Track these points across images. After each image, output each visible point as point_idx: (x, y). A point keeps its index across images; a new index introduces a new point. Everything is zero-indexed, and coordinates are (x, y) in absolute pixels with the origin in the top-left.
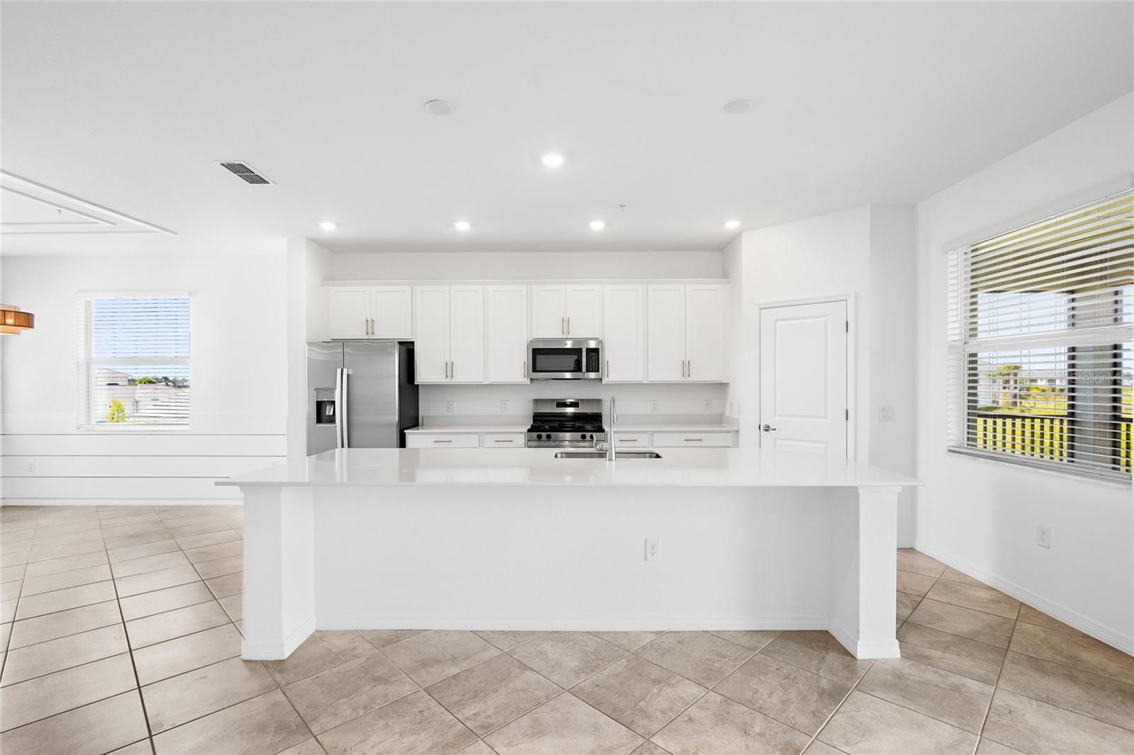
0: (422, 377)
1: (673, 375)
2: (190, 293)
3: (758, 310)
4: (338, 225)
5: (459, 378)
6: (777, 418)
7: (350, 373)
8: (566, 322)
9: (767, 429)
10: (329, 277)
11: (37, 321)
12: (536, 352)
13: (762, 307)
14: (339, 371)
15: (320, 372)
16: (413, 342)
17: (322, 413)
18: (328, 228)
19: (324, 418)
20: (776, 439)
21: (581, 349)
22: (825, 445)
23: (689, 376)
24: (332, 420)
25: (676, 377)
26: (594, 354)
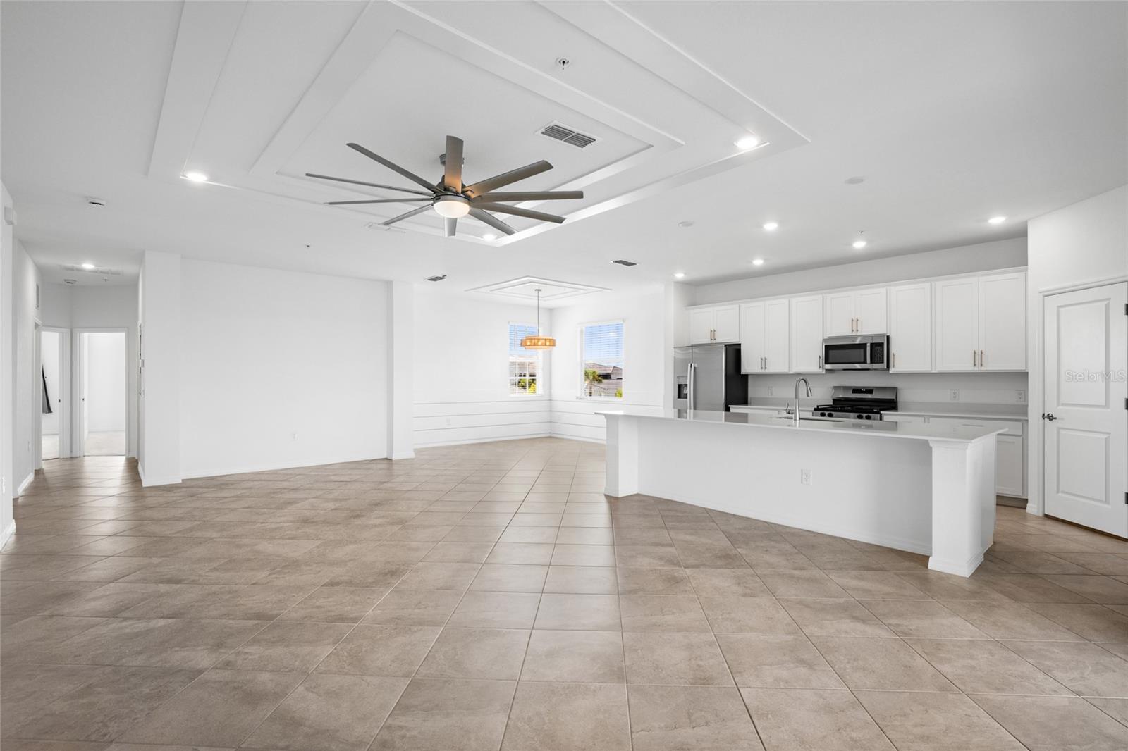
0: (745, 369)
1: (965, 364)
2: (623, 321)
3: (1042, 297)
4: (685, 274)
5: (771, 369)
6: (1061, 407)
7: (696, 366)
8: (855, 322)
9: (1051, 418)
10: (693, 303)
11: (557, 344)
12: (828, 348)
13: (1045, 294)
14: (689, 365)
15: (680, 365)
16: (740, 344)
17: (681, 392)
18: (680, 276)
19: (682, 395)
20: (1059, 429)
21: (866, 344)
22: (1106, 436)
23: (982, 365)
24: (686, 397)
25: (967, 366)
26: (879, 348)
